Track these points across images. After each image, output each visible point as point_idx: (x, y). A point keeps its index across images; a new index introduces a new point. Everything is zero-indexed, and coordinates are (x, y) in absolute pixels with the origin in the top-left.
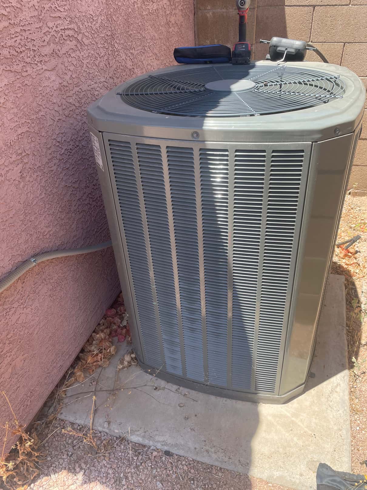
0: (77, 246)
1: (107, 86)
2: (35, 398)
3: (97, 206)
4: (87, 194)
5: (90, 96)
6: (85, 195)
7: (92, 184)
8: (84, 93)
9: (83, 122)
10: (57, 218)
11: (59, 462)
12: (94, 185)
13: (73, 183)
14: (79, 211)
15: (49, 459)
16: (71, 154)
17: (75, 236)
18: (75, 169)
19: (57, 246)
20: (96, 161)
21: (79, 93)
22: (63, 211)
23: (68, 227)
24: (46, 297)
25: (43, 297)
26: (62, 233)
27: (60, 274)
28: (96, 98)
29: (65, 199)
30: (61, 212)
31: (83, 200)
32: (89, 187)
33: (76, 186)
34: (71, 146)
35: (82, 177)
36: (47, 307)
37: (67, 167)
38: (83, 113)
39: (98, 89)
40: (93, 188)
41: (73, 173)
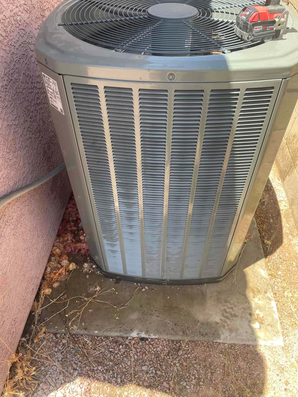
0: (27, 182)
1: (27, 9)
2: (18, 324)
3: (36, 138)
4: (26, 128)
5: (13, 22)
6: (25, 130)
7: (29, 117)
8: (8, 20)
9: (11, 52)
10: (6, 160)
11: (53, 369)
12: (30, 118)
13: (14, 120)
14: (23, 148)
15: (43, 368)
16: (7, 90)
17: (24, 173)
18: (12, 106)
19: (11, 187)
20: (51, 103)
21: (4, 21)
22: (10, 151)
23: (17, 166)
24: (11, 237)
25: (9, 237)
26: (13, 173)
27: (18, 212)
28: (19, 25)
29: (10, 139)
30: (8, 153)
31: (24, 135)
32: (27, 121)
33: (17, 122)
34: (5, 82)
35: (20, 112)
36: (13, 245)
37: (6, 105)
38: (10, 43)
39: (20, 13)
40: (31, 121)
41: (12, 110)
